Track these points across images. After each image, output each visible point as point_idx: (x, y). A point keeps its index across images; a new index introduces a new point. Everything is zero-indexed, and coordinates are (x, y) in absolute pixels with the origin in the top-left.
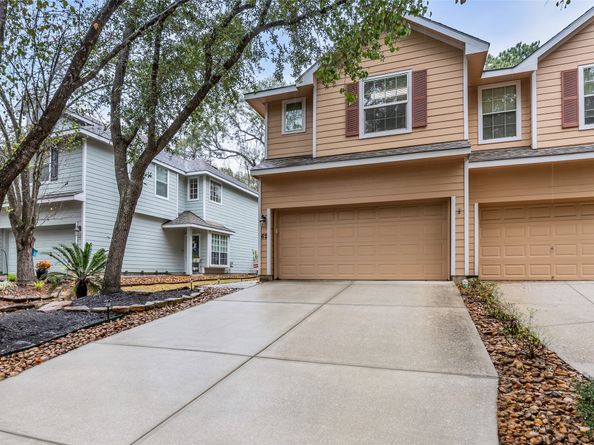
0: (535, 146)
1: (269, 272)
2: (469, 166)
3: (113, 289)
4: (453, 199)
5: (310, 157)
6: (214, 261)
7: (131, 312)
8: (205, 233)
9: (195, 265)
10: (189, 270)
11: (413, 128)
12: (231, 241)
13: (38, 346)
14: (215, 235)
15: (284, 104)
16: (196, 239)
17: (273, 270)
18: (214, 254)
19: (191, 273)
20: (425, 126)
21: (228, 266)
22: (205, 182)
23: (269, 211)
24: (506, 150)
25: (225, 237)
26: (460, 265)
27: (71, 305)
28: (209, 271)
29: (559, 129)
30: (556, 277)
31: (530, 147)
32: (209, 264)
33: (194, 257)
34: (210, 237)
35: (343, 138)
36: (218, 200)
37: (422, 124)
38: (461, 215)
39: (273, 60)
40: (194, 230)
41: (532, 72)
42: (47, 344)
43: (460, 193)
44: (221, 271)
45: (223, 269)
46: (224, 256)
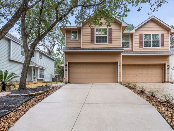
0: (134, 51)
1: (68, 81)
2: (122, 54)
3: (24, 87)
4: (118, 62)
5: (81, 48)
6: (40, 77)
7: (36, 95)
8: (37, 68)
9: (34, 78)
10: (33, 80)
11: (109, 43)
12: (45, 71)
13: (12, 112)
14: (40, 69)
15: (71, 31)
16: (34, 70)
17: (69, 80)
18: (40, 75)
19: (33, 81)
20: (112, 43)
21: (44, 79)
22: (37, 52)
23: (67, 62)
24: (128, 51)
25: (43, 70)
26: (120, 79)
27: (11, 94)
28: (38, 80)
29: (139, 47)
30: (137, 82)
31: (132, 51)
32: (39, 78)
33: (34, 76)
34: (39, 70)
35: (90, 43)
36: (41, 58)
37: (111, 42)
38: (120, 67)
39: (76, 17)
40: (34, 67)
41: (133, 33)
42: (15, 110)
43: (120, 61)
44: (42, 80)
45: (43, 80)
46: (43, 75)
